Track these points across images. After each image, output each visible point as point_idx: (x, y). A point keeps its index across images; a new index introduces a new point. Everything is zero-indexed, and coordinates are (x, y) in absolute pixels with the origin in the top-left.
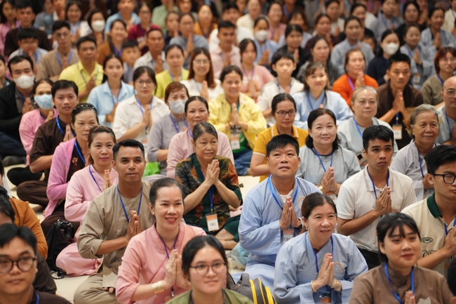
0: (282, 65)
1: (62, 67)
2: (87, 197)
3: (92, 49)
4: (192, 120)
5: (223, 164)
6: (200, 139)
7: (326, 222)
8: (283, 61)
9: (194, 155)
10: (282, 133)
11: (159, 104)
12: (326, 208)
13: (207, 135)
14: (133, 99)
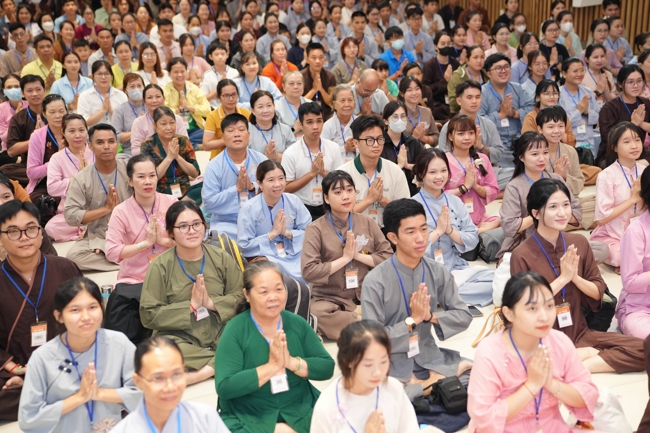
0: (217, 55)
1: (22, 64)
2: (66, 175)
3: (48, 46)
4: (150, 105)
5: (181, 142)
6: (160, 121)
7: (277, 183)
8: (218, 51)
9: (155, 135)
10: (228, 114)
11: (116, 92)
12: (276, 172)
13: (166, 117)
14: (93, 89)
